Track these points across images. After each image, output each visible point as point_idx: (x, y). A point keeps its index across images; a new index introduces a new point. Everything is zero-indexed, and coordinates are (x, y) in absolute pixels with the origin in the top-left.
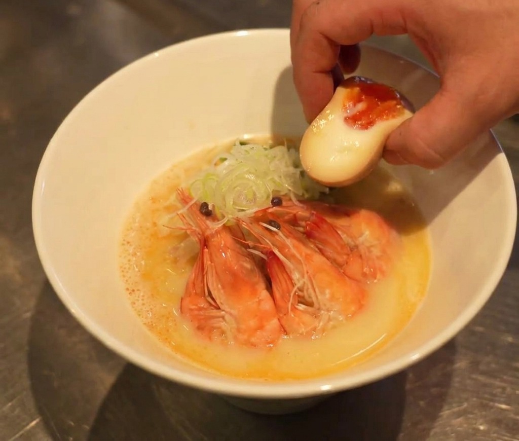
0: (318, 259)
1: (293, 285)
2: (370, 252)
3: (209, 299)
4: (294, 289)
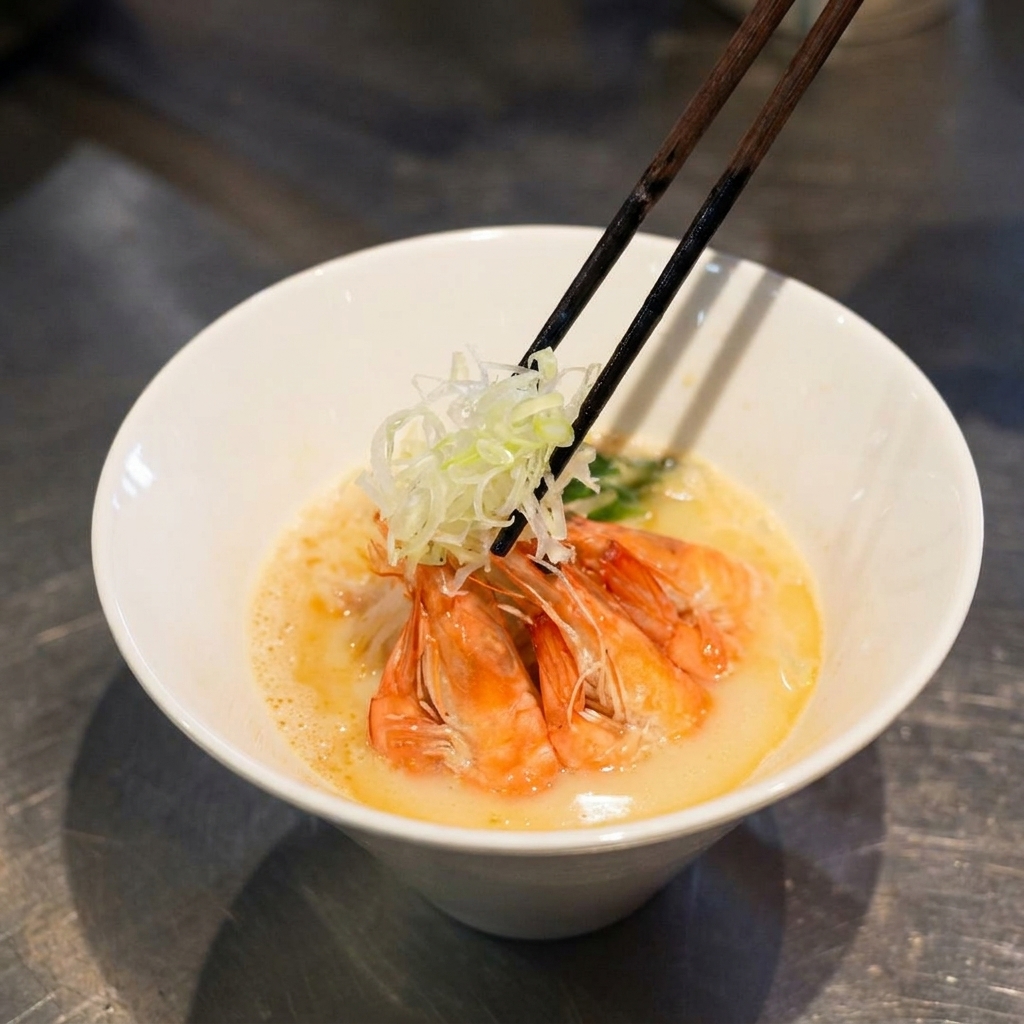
0: (625, 628)
1: (578, 675)
2: (714, 620)
3: (424, 705)
4: (580, 681)
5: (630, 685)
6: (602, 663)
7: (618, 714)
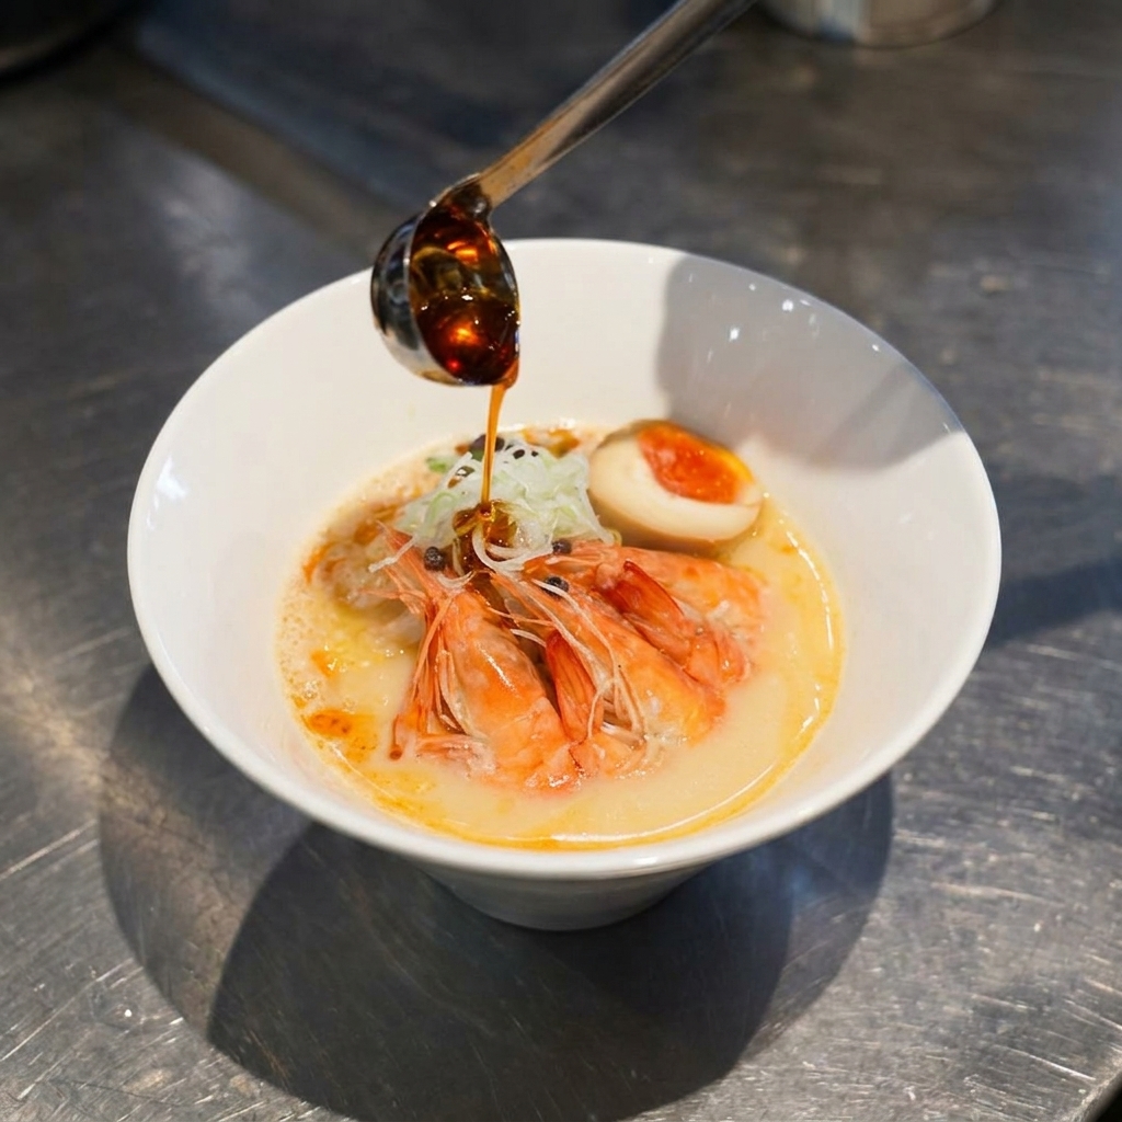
1: (594, 689)
2: (732, 635)
3: (444, 717)
4: (596, 697)
5: (645, 697)
6: (618, 680)
7: (636, 725)
